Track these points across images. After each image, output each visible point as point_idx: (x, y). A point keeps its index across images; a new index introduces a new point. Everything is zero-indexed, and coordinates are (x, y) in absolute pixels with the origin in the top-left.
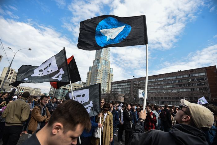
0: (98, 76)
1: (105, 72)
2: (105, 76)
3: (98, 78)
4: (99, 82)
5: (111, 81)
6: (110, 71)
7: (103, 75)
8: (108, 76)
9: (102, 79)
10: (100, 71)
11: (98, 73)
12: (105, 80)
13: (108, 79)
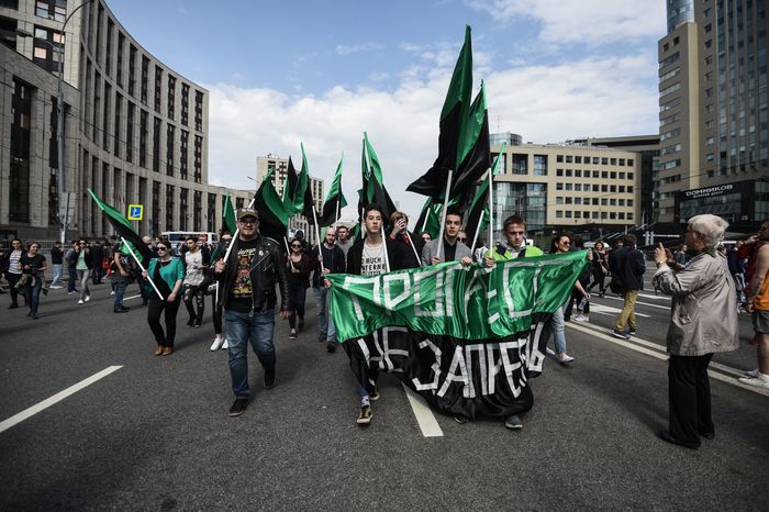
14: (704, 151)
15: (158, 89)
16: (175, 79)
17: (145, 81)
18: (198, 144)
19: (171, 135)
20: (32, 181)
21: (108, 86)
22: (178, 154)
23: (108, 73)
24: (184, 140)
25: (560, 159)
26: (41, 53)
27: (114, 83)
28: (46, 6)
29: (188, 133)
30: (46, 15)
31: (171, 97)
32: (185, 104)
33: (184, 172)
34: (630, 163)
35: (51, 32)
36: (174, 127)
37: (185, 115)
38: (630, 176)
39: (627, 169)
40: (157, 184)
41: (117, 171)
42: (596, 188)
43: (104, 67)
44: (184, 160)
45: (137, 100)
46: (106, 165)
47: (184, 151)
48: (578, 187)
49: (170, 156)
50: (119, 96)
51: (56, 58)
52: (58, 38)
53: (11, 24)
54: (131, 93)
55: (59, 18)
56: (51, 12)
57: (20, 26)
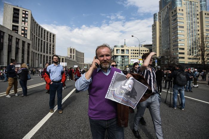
0: (178, 20)
1: (191, 11)
2: (192, 19)
3: (179, 24)
4: (183, 32)
5: (206, 26)
6: (201, 7)
7: (187, 17)
8: (198, 19)
9: (187, 26)
10: (181, 10)
11: (178, 14)
12: (192, 27)
13: (198, 23)
15: (45, 35)
16: (48, 32)
17: (42, 33)
18: (53, 46)
19: (47, 45)
20: (24, 58)
21: (34, 36)
22: (49, 49)
23: (34, 33)
24: (50, 45)
26: (23, 32)
27: (36, 35)
28: (24, 23)
29: (51, 44)
31: (47, 36)
32: (50, 38)
33: (50, 53)
34: (147, 51)
35: (25, 28)
36: (48, 43)
37: (50, 40)
40: (44, 56)
41: (36, 53)
43: (34, 32)
44: (50, 50)
45: (40, 38)
46: (34, 52)
47: (50, 48)
48: (136, 56)
49: (47, 49)
50: (37, 37)
51: (26, 33)
52: (26, 29)
53: (18, 27)
54: (39, 37)
55: (26, 25)
56: (25, 24)
57: (19, 27)
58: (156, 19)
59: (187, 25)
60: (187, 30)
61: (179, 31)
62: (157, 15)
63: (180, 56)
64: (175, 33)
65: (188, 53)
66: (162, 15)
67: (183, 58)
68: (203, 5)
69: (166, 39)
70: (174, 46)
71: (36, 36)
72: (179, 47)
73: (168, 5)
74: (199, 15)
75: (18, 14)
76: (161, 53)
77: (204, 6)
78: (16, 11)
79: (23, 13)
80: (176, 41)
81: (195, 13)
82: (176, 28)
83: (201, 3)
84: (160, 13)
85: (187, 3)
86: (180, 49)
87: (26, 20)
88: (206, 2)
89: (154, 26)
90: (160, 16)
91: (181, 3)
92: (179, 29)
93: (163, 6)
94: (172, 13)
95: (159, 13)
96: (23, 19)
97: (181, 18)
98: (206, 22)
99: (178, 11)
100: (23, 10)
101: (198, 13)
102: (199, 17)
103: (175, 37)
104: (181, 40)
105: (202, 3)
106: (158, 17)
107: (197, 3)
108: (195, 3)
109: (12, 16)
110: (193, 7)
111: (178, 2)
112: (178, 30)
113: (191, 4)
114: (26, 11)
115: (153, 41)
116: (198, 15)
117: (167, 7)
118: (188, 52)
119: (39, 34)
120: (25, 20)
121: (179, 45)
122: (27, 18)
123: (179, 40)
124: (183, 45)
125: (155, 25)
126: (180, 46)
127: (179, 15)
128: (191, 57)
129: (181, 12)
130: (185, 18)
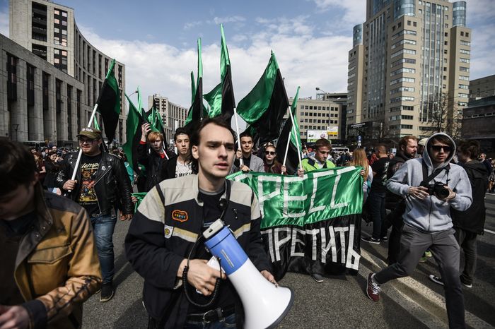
0: (405, 46)
1: (434, 26)
2: (433, 44)
3: (407, 54)
4: (413, 71)
5: (461, 60)
6: (455, 16)
7: (424, 38)
8: (446, 43)
9: (424, 60)
10: (412, 23)
11: (405, 32)
12: (433, 62)
13: (445, 53)
14: (363, 106)
15: (100, 67)
16: (108, 60)
17: (94, 63)
18: (120, 94)
21: (80, 69)
23: (80, 63)
25: (302, 107)
26: (57, 61)
28: (58, 39)
30: (58, 43)
34: (336, 109)
35: (61, 51)
38: (336, 116)
39: (335, 112)
42: (319, 121)
45: (91, 74)
48: (311, 121)
50: (84, 73)
51: (64, 63)
52: (64, 53)
53: (45, 48)
54: (88, 71)
55: (64, 44)
56: (61, 41)
57: (48, 49)
58: (358, 38)
59: (422, 57)
60: (421, 69)
61: (404, 70)
62: (360, 30)
63: (404, 122)
64: (396, 74)
65: (421, 116)
66: (372, 30)
67: (410, 127)
68: (458, 14)
69: (378, 84)
70: (393, 101)
71: (82, 69)
72: (404, 104)
73: (385, 9)
74: (449, 35)
75: (45, 18)
76: (365, 116)
77: (461, 16)
78: (38, 11)
79: (56, 16)
80: (397, 90)
81: (442, 31)
82: (398, 64)
83: (455, 9)
84: (368, 25)
85: (426, 8)
86: (405, 108)
87: (64, 32)
88: (465, 7)
89: (353, 54)
90: (368, 33)
91: (414, 9)
92: (405, 65)
93: (374, 9)
94: (394, 28)
95: (366, 25)
96: (57, 31)
97: (411, 42)
98: (461, 51)
99: (406, 26)
100: (55, 9)
101: (447, 30)
102: (448, 39)
103: (395, 82)
104: (407, 90)
105: (458, 8)
106: (362, 33)
107: (446, 9)
108: (443, 8)
109: (30, 22)
110: (438, 16)
111: (407, 6)
112: (402, 68)
113: (434, 11)
114: (61, 11)
115: (349, 88)
116: (446, 34)
117: (384, 13)
118: (421, 114)
119: (89, 65)
120: (61, 32)
121: (403, 99)
122: (65, 28)
123: (403, 89)
124: (412, 99)
125: (355, 52)
126: (405, 101)
127: (407, 34)
128: (425, 124)
129: (412, 27)
130: (420, 43)
